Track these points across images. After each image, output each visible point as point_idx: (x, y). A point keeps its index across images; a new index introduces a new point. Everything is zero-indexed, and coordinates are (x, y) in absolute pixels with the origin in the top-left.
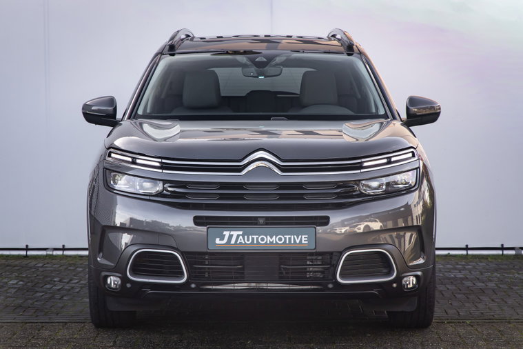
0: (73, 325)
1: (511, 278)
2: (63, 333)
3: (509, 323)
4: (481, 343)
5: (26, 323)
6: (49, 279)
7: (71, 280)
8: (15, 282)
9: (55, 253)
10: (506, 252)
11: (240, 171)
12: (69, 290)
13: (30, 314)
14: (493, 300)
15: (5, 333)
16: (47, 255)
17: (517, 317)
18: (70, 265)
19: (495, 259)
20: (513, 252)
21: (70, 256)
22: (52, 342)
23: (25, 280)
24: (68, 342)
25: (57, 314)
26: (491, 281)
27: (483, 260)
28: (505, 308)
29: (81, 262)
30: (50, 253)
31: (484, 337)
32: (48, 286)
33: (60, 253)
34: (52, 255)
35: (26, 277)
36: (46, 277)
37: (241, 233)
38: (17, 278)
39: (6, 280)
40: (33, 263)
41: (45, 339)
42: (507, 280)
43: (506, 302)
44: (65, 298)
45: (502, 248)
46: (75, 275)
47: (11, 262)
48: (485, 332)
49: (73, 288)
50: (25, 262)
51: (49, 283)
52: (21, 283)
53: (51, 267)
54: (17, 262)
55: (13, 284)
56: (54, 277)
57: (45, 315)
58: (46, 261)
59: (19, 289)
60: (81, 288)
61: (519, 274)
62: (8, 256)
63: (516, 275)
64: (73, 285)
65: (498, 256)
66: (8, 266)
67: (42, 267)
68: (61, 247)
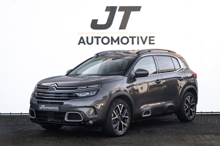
4: (174, 140)
11: (48, 89)
37: (44, 106)
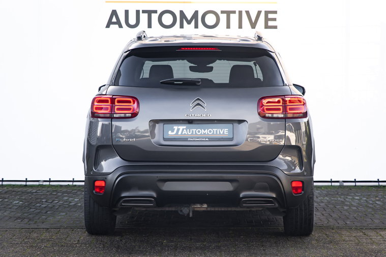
0: (53, 230)
1: (335, 200)
2: (46, 235)
3: (333, 229)
5: (23, 228)
6: (39, 200)
7: (53, 201)
8: (17, 202)
9: (45, 183)
10: (333, 184)
12: (52, 207)
13: (25, 222)
14: (323, 215)
15: (9, 235)
16: (39, 185)
17: (338, 225)
18: (54, 191)
19: (326, 188)
20: (338, 184)
21: (54, 186)
22: (38, 241)
23: (24, 200)
24: (48, 241)
25: (43, 223)
26: (323, 202)
27: (318, 189)
28: (331, 220)
29: (61, 189)
30: (41, 183)
31: (316, 238)
32: (38, 205)
33: (48, 183)
34: (43, 185)
35: (25, 199)
36: (38, 199)
38: (19, 199)
39: (11, 201)
40: (30, 190)
41: (34, 239)
42: (333, 202)
43: (331, 216)
44: (48, 212)
45: (331, 182)
46: (56, 198)
47: (16, 189)
48: (316, 235)
49: (54, 206)
50: (25, 189)
51: (39, 203)
52: (21, 202)
53: (41, 192)
54: (20, 189)
55: (16, 203)
56: (43, 199)
57: (35, 223)
58: (38, 189)
59: (19, 206)
60: (60, 206)
61: (341, 198)
62: (14, 185)
63: (339, 199)
64: (54, 204)
65: (328, 186)
66: (13, 191)
67: (36, 192)
68: (49, 180)
